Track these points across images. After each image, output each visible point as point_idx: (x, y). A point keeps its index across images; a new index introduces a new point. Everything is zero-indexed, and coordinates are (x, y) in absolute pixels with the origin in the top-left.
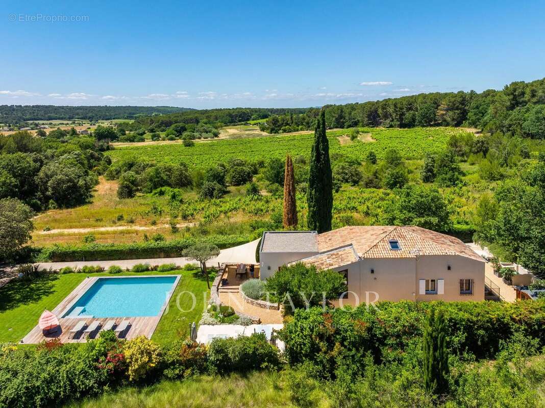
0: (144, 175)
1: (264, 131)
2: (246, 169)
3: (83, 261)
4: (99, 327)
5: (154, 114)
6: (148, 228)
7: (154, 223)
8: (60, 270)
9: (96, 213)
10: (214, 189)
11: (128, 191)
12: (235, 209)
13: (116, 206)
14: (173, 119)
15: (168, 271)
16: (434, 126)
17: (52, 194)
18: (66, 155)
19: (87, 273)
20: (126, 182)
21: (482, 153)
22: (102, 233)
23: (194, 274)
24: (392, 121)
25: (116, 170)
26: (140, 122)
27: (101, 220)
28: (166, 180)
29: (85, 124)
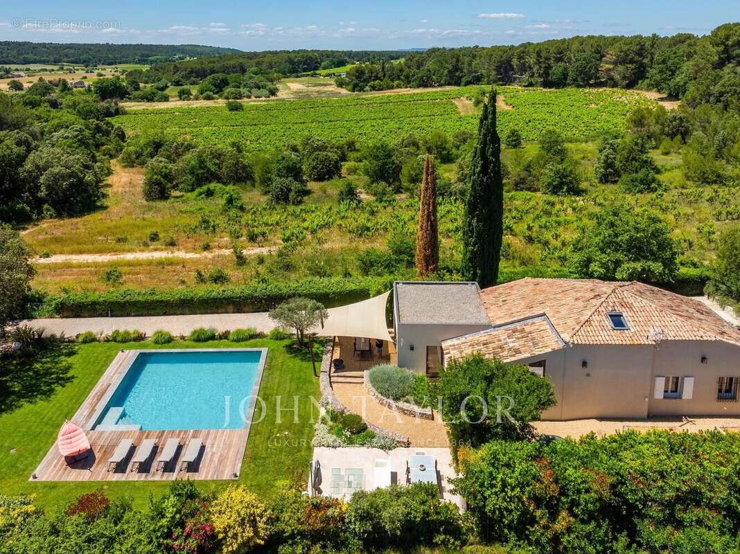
0: (180, 164)
1: (342, 87)
2: (333, 156)
3: (108, 316)
4: (155, 451)
5: (177, 57)
6: (197, 256)
7: (207, 248)
8: (77, 337)
9: (116, 227)
10: (290, 190)
11: (159, 190)
12: (327, 225)
13: (144, 214)
14: (208, 66)
15: (246, 339)
16: (595, 87)
17: (47, 195)
18: (62, 131)
19: (119, 342)
20: (155, 177)
21: (679, 137)
22: (130, 264)
23: (286, 346)
24: (532, 76)
25: (136, 152)
26: (158, 69)
27: (124, 240)
28: (214, 173)
29: (78, 70)
